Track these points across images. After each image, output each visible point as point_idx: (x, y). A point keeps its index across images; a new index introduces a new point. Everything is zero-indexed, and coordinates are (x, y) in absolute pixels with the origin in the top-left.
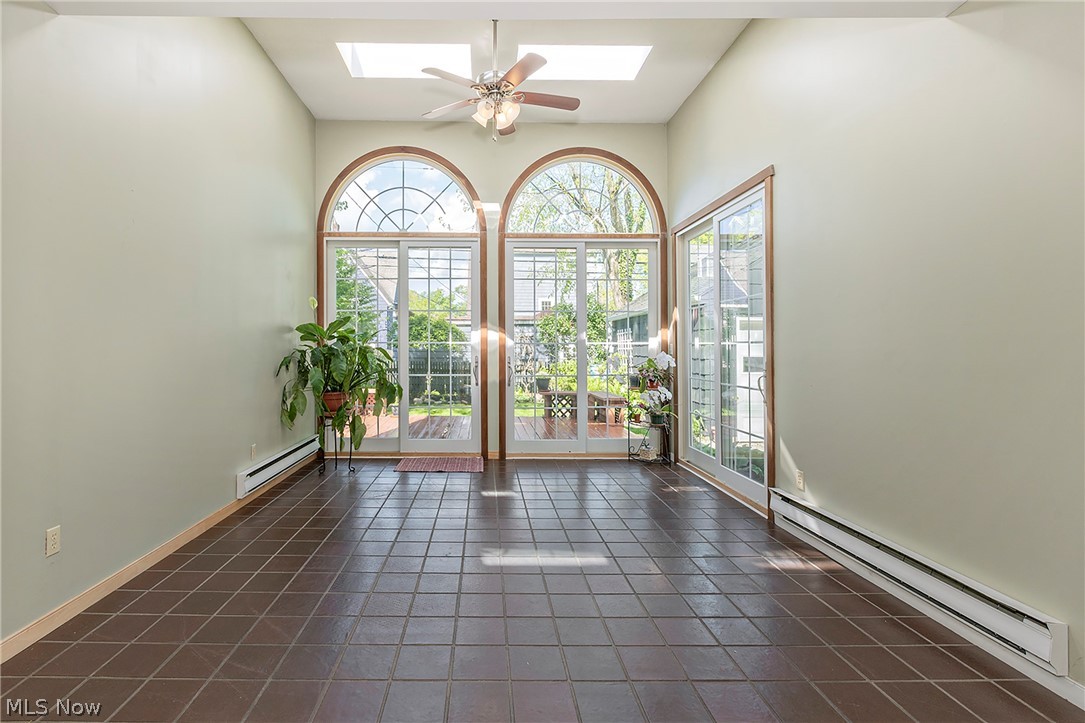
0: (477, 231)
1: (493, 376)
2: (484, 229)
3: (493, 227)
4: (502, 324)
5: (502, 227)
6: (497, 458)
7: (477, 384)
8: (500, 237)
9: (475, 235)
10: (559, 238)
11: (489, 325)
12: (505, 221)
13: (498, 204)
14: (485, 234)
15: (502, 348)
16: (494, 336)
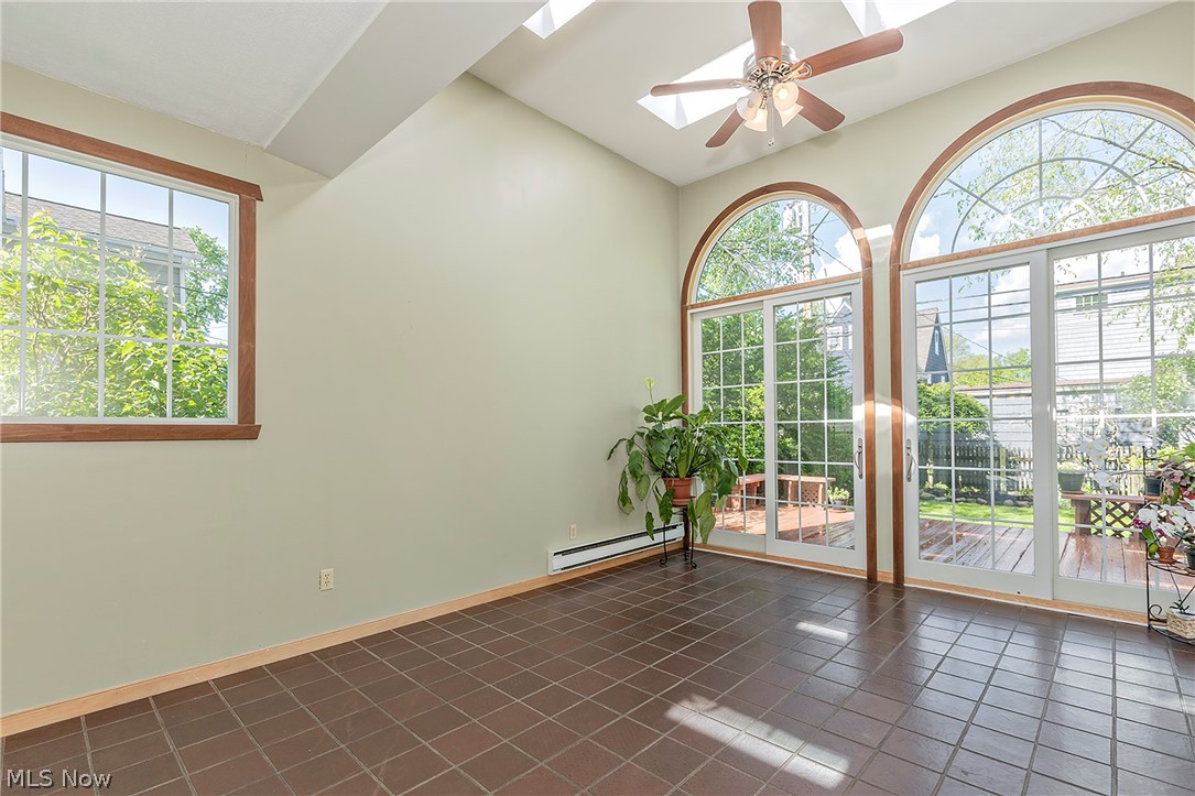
0: (858, 267)
1: (884, 467)
2: (868, 264)
3: (882, 260)
4: (896, 395)
5: (896, 257)
6: (891, 581)
7: (861, 476)
8: (892, 271)
9: (856, 276)
10: (994, 252)
11: (877, 396)
12: (899, 248)
13: (889, 226)
14: (870, 272)
15: (897, 429)
16: (884, 411)
